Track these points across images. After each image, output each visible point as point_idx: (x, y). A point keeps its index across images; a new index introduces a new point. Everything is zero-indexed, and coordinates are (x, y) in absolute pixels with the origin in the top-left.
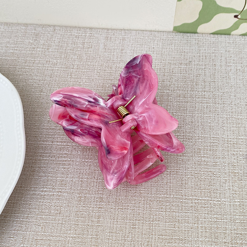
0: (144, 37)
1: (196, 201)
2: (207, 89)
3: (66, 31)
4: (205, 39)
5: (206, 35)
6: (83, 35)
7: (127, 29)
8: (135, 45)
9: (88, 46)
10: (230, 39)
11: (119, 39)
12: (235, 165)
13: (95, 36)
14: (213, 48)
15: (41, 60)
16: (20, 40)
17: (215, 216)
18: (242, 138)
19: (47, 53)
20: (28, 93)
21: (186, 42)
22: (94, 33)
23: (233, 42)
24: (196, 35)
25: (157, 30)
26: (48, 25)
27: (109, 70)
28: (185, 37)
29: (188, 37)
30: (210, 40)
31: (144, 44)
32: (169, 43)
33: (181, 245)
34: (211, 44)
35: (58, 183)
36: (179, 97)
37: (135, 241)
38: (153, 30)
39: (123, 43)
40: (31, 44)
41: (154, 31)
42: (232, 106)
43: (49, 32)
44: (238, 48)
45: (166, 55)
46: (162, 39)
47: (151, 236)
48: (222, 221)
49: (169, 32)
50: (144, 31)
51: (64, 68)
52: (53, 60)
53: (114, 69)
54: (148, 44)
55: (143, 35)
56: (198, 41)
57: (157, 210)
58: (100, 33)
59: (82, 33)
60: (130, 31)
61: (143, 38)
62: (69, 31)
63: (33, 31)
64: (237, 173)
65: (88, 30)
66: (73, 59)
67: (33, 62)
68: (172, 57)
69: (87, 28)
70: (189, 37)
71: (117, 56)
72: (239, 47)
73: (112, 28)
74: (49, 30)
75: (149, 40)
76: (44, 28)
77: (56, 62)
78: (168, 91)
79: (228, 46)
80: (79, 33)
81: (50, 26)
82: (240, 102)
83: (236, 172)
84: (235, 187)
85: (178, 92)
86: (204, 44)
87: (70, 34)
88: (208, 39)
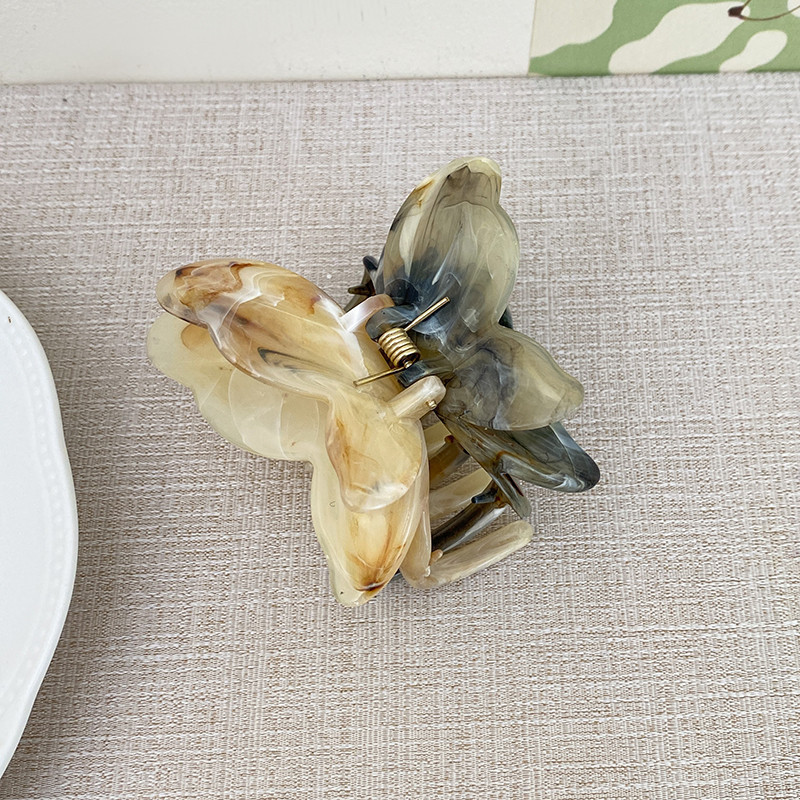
0: (433, 99)
1: (658, 638)
2: (658, 262)
3: (171, 99)
4: (638, 93)
5: (640, 78)
6: (231, 106)
7: (375, 76)
8: (406, 128)
9: (251, 145)
10: (720, 88)
11: (353, 112)
12: (772, 509)
13: (269, 109)
14: (665, 121)
15: (94, 203)
16: (15, 140)
17: (724, 682)
18: (787, 414)
19: (112, 179)
20: (61, 323)
21: (575, 107)
22: (266, 97)
23: (729, 98)
24: (607, 80)
25: (476, 72)
26: (108, 83)
27: (330, 223)
28: (571, 91)
29: (580, 88)
30: (654, 96)
31: (437, 124)
32: (520, 116)
33: (623, 786)
34: (659, 110)
35: (196, 620)
36: (571, 294)
37: (471, 789)
38: (461, 74)
39: (367, 126)
40: (54, 153)
41: (465, 78)
42: (745, 310)
43: (113, 105)
44: (749, 116)
45: (514, 158)
46: (497, 104)
47: (521, 769)
48: (748, 694)
49: (515, 77)
50: (431, 79)
51: (177, 226)
52: (135, 201)
53: (344, 217)
54: (450, 124)
55: (430, 94)
56: (615, 101)
57: (533, 679)
58: (287, 97)
59: (223, 102)
60: (386, 83)
61: (432, 103)
62: (180, 99)
63: (58, 108)
64: (782, 533)
65: (245, 89)
66: (202, 195)
67: (69, 212)
68: (533, 163)
69: (240, 83)
70: (585, 91)
71: (352, 170)
72: (750, 113)
73: (325, 77)
74: (112, 100)
75: (454, 111)
76: (93, 95)
77: (147, 209)
78: (532, 279)
79: (715, 112)
80: (217, 103)
81: (112, 84)
82: (771, 297)
83: (778, 530)
84: (780, 578)
85: (565, 278)
86: (636, 111)
87: (185, 106)
88: (646, 93)
